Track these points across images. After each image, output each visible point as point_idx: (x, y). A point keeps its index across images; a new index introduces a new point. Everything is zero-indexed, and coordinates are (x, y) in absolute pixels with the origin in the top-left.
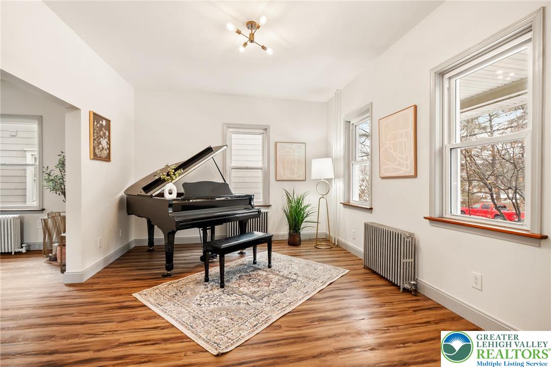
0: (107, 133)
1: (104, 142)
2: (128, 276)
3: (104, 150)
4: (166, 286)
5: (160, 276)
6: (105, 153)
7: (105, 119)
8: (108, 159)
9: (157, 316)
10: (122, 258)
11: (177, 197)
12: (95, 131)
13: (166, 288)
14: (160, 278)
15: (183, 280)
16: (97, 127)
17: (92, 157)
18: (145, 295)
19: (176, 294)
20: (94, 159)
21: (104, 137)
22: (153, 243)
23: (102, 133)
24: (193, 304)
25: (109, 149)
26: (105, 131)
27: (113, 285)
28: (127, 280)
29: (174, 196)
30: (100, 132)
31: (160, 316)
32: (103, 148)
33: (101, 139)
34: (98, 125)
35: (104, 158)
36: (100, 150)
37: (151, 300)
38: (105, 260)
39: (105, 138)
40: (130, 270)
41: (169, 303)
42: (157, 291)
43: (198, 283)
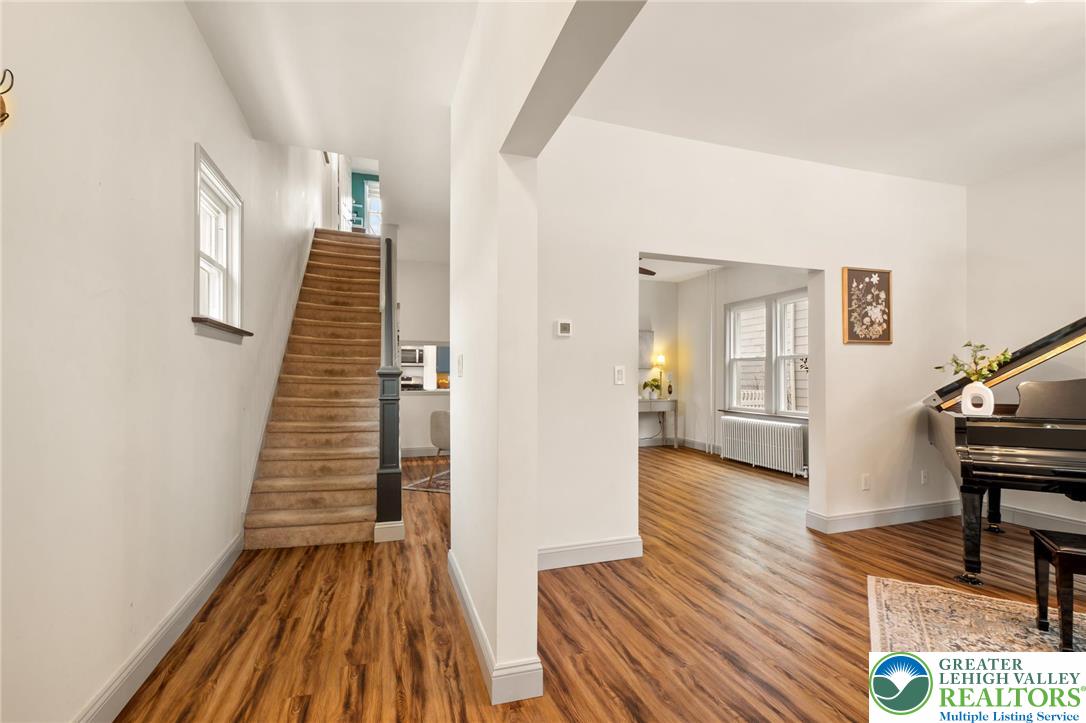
0: (883, 295)
1: (875, 313)
2: (896, 551)
3: (876, 326)
4: (936, 591)
5: (952, 576)
6: (878, 330)
7: (875, 272)
8: (885, 338)
9: (864, 617)
10: (924, 525)
11: (994, 413)
12: (854, 297)
13: (933, 594)
14: (949, 578)
15: (985, 600)
16: (859, 290)
17: (847, 340)
18: (886, 586)
19: (935, 611)
20: (848, 343)
21: (874, 304)
22: (999, 516)
23: (869, 297)
24: (947, 641)
25: (888, 322)
26: (877, 292)
27: (863, 554)
28: (889, 557)
29: (987, 410)
30: (864, 296)
31: (868, 618)
32: (872, 323)
33: (869, 308)
34: (861, 286)
35: (876, 339)
36: (864, 327)
37: (885, 596)
38: (879, 515)
39: (878, 304)
40: (910, 546)
41: (906, 614)
42: (911, 591)
43: (1015, 620)
